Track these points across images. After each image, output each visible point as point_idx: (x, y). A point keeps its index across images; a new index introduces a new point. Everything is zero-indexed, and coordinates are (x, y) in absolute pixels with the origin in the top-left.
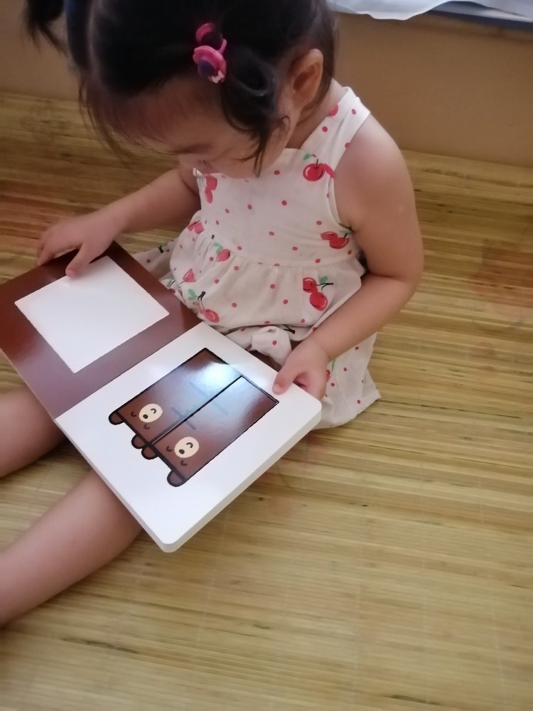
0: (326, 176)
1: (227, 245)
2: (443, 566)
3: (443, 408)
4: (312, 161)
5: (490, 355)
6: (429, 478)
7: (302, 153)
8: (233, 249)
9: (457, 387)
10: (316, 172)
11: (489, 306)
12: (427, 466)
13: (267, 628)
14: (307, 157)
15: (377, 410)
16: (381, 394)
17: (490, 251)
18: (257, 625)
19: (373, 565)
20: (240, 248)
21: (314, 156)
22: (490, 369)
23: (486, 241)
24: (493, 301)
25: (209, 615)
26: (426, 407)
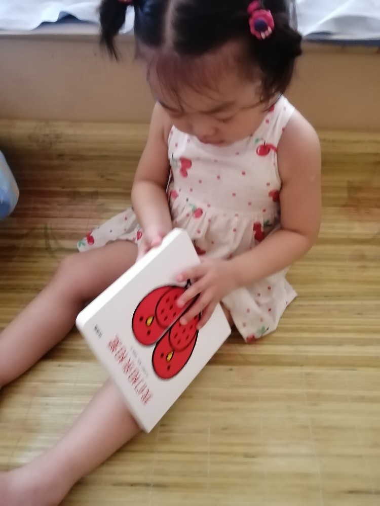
0: (272, 152)
1: (199, 205)
2: (362, 399)
3: (339, 296)
4: (261, 143)
5: (362, 257)
6: (340, 343)
7: (254, 138)
8: (204, 207)
9: (344, 281)
10: (264, 150)
11: (356, 225)
12: (337, 335)
13: (253, 457)
14: (257, 141)
15: (297, 303)
16: (297, 292)
17: (353, 188)
18: (246, 455)
19: (315, 405)
20: (209, 206)
21: (262, 139)
22: (364, 267)
23: (349, 182)
24: (360, 221)
25: (212, 453)
26: (328, 297)
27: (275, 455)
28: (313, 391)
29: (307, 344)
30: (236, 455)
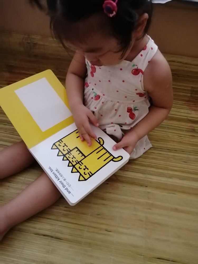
1: (99, 93)
5: (193, 130)
6: (171, 177)
7: (132, 64)
8: (101, 95)
9: (181, 143)
12: (170, 172)
13: (110, 231)
15: (151, 151)
20: (104, 95)
22: (194, 136)
25: (88, 226)
26: (169, 150)
27: (122, 233)
28: (150, 202)
29: (152, 175)
30: (101, 229)
